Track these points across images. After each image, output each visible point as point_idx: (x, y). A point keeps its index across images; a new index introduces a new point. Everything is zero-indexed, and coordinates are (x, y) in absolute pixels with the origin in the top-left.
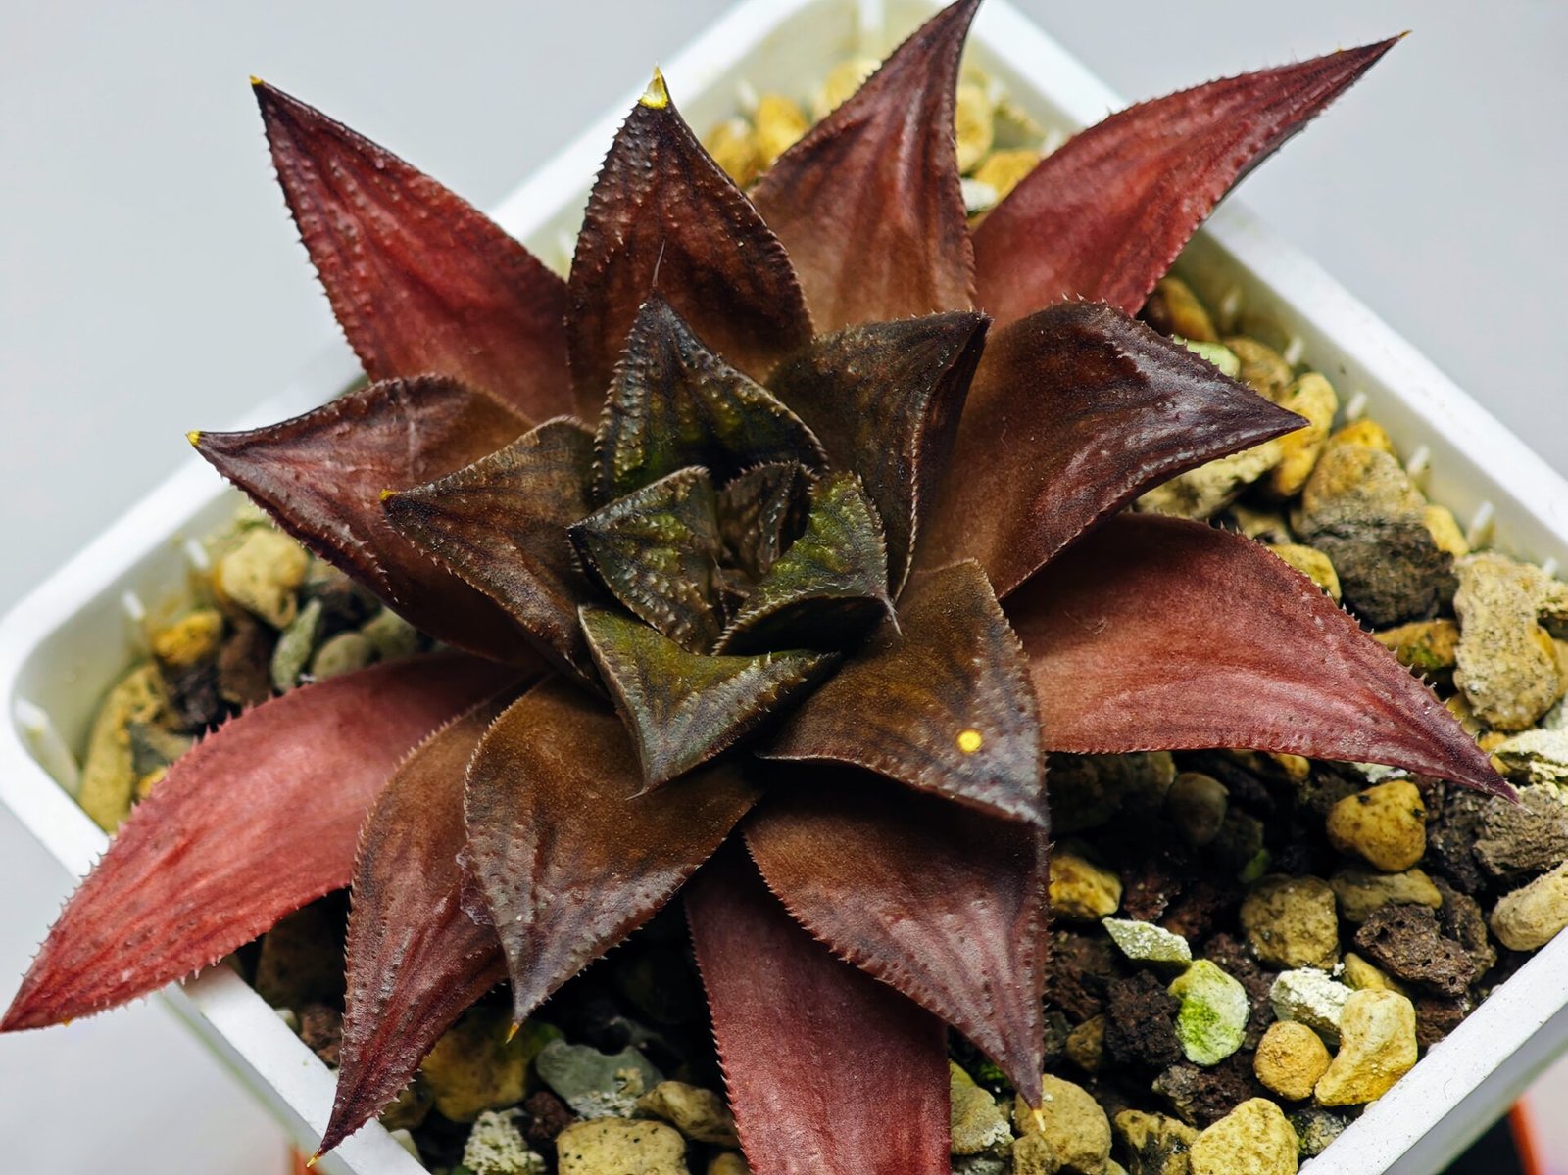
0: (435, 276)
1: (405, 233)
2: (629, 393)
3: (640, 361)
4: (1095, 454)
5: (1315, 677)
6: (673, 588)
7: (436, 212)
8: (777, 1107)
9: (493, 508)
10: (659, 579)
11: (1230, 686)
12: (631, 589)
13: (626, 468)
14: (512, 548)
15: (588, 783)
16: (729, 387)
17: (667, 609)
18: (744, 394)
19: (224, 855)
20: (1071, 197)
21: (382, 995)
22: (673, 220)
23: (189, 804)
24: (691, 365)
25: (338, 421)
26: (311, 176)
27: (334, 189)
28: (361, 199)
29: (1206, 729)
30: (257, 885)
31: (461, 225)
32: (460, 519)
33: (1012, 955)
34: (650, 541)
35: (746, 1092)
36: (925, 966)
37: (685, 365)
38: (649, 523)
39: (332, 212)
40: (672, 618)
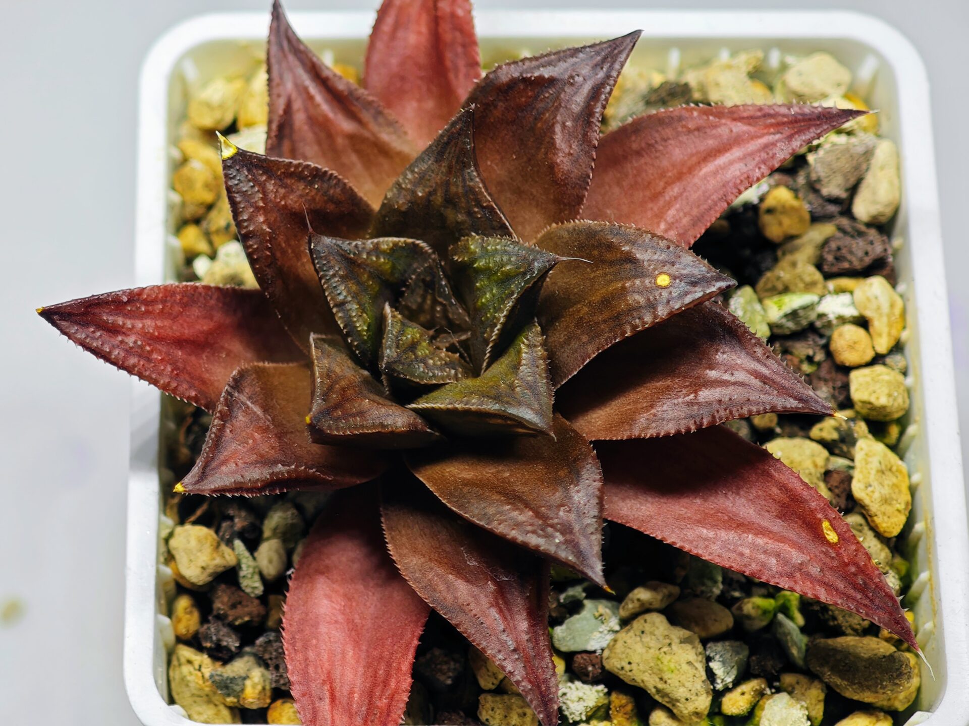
0: (187, 332)
1: (159, 323)
2: (339, 292)
3: (331, 273)
6: (440, 358)
7: (164, 301)
9: (343, 390)
10: (432, 359)
11: (705, 178)
12: (428, 373)
13: (365, 328)
14: (366, 401)
15: (498, 472)
16: (376, 248)
17: (447, 370)
18: (386, 247)
19: (349, 676)
20: (394, 61)
21: (512, 648)
22: (281, 200)
24: (354, 254)
26: (98, 334)
27: (114, 330)
28: (129, 323)
29: (715, 204)
30: (382, 671)
32: (339, 406)
33: (758, 360)
34: (414, 346)
35: (691, 542)
36: (730, 399)
37: (352, 256)
38: (406, 337)
39: (122, 342)
40: (453, 372)
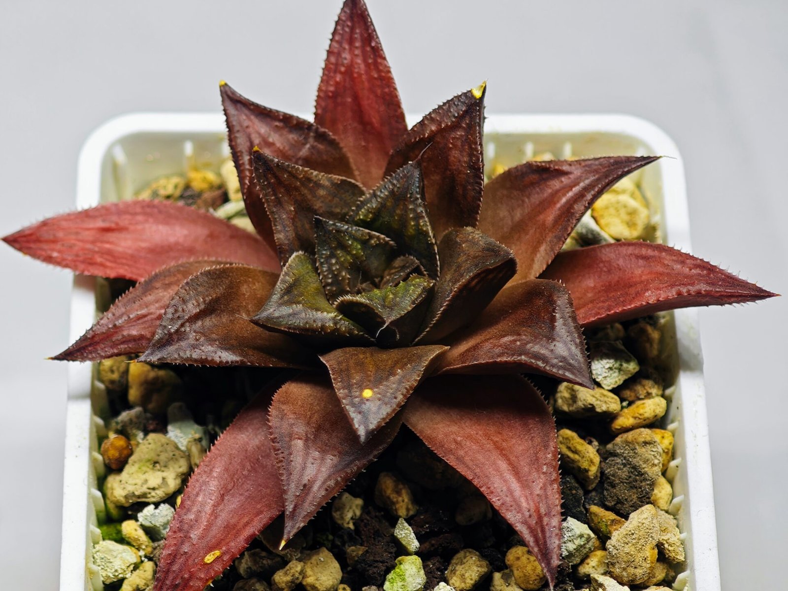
0: (365, 103)
1: (364, 77)
2: (383, 190)
3: (395, 182)
4: (515, 341)
5: (525, 485)
6: (339, 271)
7: (381, 78)
8: (215, 474)
9: (296, 189)
10: (336, 263)
11: (494, 463)
12: (322, 258)
13: (361, 217)
14: (292, 209)
15: (248, 311)
16: (418, 217)
17: (330, 276)
18: (422, 224)
20: (621, 262)
21: (117, 323)
22: (452, 143)
23: (128, 217)
24: (410, 197)
25: (280, 121)
26: (347, 30)
27: (351, 41)
28: (357, 52)
29: (472, 471)
30: (124, 261)
31: (387, 90)
32: (279, 181)
33: (324, 483)
34: (343, 247)
36: (292, 461)
37: (409, 196)
38: (348, 240)
39: (345, 49)
40: (330, 281)
